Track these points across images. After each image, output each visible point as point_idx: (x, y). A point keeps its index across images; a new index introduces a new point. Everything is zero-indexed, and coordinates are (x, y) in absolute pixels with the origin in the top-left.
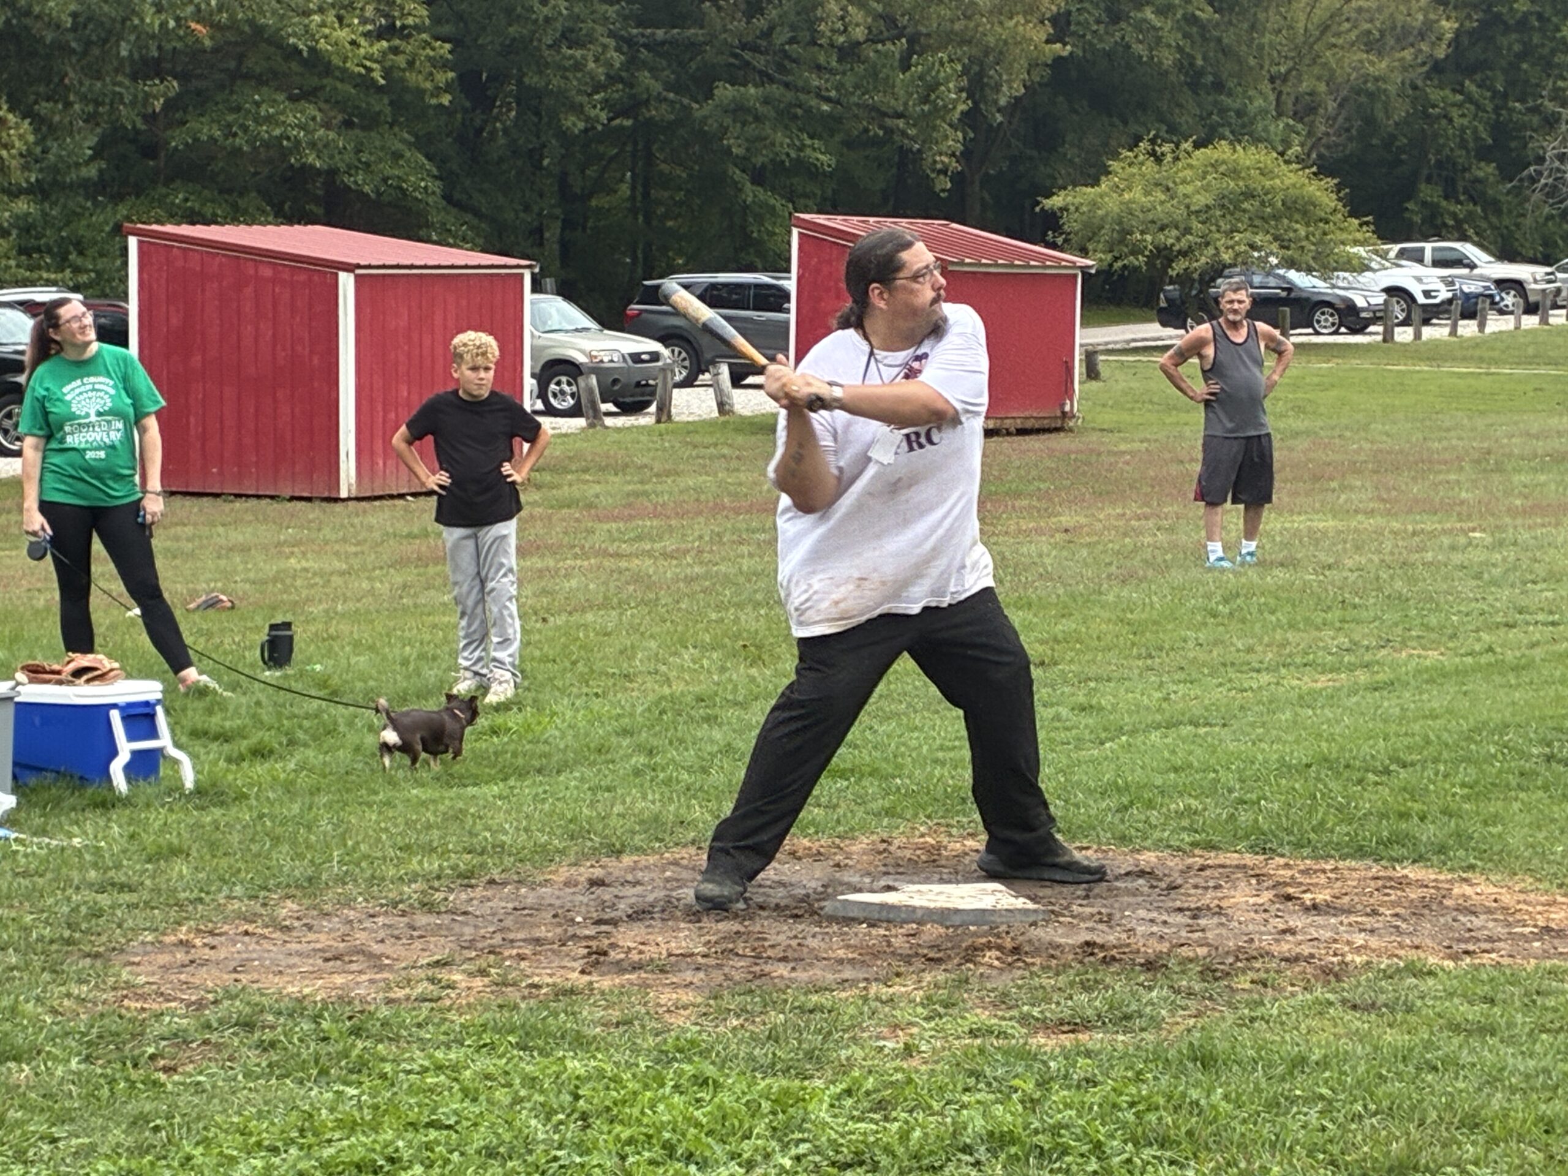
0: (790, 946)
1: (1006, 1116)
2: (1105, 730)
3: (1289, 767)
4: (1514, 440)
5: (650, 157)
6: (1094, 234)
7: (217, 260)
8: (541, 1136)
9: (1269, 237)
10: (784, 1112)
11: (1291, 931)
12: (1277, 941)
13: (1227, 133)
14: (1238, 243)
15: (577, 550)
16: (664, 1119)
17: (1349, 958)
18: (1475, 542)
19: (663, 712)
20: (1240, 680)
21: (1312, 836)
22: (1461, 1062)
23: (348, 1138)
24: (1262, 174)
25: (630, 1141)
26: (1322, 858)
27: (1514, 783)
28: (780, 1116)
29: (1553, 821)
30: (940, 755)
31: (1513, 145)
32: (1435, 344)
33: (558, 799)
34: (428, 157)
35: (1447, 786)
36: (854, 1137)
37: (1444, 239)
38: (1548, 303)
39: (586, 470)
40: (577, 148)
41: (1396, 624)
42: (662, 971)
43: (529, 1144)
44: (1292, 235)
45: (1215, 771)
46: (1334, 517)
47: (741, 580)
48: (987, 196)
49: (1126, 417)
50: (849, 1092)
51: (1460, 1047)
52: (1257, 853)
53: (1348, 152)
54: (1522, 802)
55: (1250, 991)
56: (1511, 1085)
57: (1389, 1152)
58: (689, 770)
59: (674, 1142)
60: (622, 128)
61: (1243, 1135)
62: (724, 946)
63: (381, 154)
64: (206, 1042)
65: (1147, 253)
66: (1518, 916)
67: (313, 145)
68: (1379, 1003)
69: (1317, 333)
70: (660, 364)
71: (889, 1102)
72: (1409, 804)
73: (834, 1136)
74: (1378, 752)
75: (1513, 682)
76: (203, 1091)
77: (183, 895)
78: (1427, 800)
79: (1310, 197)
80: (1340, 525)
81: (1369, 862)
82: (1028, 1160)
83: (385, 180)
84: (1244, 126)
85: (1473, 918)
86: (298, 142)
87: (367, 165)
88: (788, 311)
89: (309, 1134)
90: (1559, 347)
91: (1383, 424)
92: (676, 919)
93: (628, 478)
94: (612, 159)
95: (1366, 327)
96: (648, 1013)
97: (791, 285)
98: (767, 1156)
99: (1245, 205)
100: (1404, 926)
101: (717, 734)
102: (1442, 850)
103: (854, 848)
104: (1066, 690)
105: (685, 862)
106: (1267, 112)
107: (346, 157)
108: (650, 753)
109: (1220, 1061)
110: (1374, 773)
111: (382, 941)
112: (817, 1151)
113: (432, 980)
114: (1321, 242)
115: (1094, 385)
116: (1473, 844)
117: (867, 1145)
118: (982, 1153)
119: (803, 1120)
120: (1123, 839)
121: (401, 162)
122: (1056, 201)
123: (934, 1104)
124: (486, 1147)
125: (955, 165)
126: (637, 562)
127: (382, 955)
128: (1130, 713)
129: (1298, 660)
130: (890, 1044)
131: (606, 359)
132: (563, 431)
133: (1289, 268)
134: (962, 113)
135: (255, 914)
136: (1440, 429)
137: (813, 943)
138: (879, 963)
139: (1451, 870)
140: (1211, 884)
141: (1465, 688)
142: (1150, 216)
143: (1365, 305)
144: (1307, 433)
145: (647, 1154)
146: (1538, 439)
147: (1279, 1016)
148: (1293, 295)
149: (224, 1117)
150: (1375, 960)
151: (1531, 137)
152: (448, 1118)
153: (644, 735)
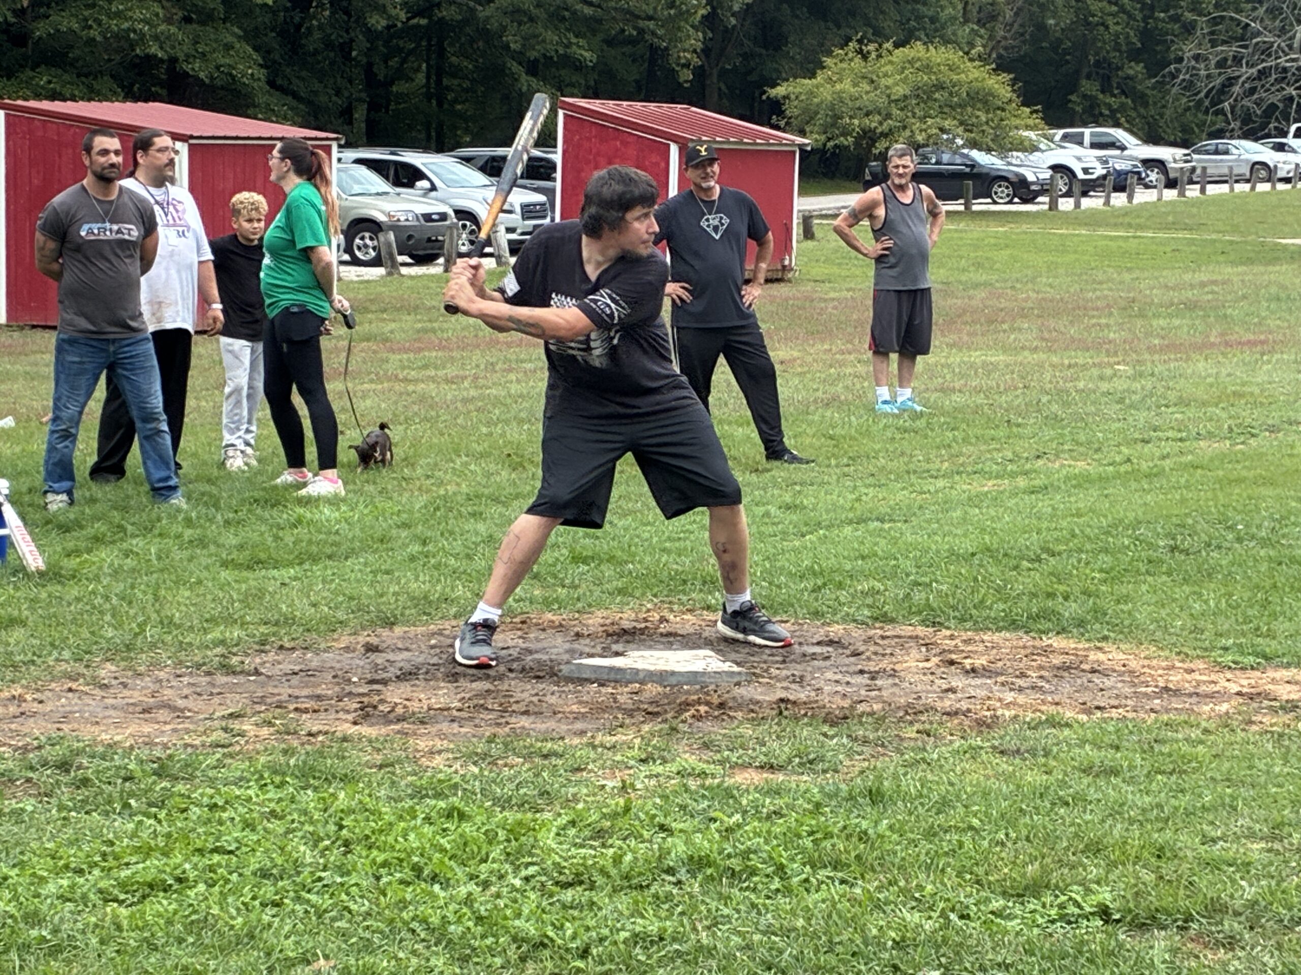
0: (531, 702)
1: (703, 843)
2: (806, 524)
3: (958, 556)
4: (1155, 291)
5: (441, 53)
6: (812, 118)
7: (72, 130)
8: (309, 860)
9: (955, 122)
10: (516, 840)
11: (952, 690)
12: (941, 698)
13: (923, 36)
14: (930, 127)
15: (373, 376)
16: (414, 845)
17: (999, 713)
18: (1119, 374)
19: (437, 509)
20: (920, 484)
21: (974, 612)
22: (1089, 798)
23: (144, 862)
24: (951, 70)
25: (385, 864)
26: (981, 630)
27: (1143, 570)
28: (513, 843)
29: (1174, 600)
30: (667, 545)
31: (1158, 48)
32: (1093, 212)
33: (344, 580)
34: (256, 49)
35: (1088, 571)
36: (575, 861)
37: (1100, 126)
38: (1185, 179)
39: (384, 311)
40: (381, 43)
41: (1052, 440)
42: (422, 723)
43: (297, 865)
44: (974, 120)
45: (896, 559)
46: (1004, 352)
47: (509, 401)
48: (723, 87)
49: (836, 270)
50: (573, 823)
51: (1089, 785)
52: (928, 626)
53: (1022, 53)
54: (1150, 585)
55: (916, 739)
56: (1130, 817)
57: (1025, 873)
58: (456, 556)
59: (422, 864)
60: (418, 26)
61: (903, 859)
62: (475, 702)
63: (215, 45)
64: (29, 780)
65: (855, 134)
66: (1142, 678)
67: (156, 38)
68: (1022, 749)
69: (995, 203)
70: (447, 223)
71: (607, 832)
72: (1056, 586)
73: (558, 859)
74: (1032, 544)
75: (1146, 486)
76: (23, 822)
77: (18, 658)
78: (1071, 583)
79: (990, 89)
80: (1010, 359)
81: (1021, 633)
82: (721, 880)
83: (218, 68)
84: (936, 30)
85: (1105, 680)
86: (142, 35)
87: (203, 54)
88: (554, 180)
89: (110, 859)
90: (1194, 216)
91: (1048, 278)
92: (437, 680)
93: (419, 317)
94: (411, 52)
95: (1035, 198)
96: (407, 757)
97: (557, 157)
98: (501, 877)
99: (937, 95)
100: (1047, 686)
101: (481, 527)
102: (1081, 623)
103: (591, 622)
104: (775, 492)
105: (447, 632)
106: (956, 19)
107: (185, 48)
108: (424, 543)
109: (887, 797)
110: (1028, 561)
111: (186, 697)
112: (544, 872)
113: (225, 730)
114: (998, 127)
115: (810, 244)
116: (1107, 618)
117: (586, 867)
118: (683, 874)
119: (533, 846)
120: (817, 614)
121: (232, 53)
122: (779, 91)
123: (645, 833)
124: (261, 869)
125: (696, 61)
126: (423, 386)
127: (185, 708)
128: (828, 511)
129: (969, 469)
130: (610, 784)
131: (402, 219)
132: (366, 278)
133: (972, 148)
134: (703, 16)
135: (79, 674)
136: (1094, 281)
137: (552, 700)
138: (606, 716)
139: (1089, 640)
140: (888, 651)
141: (1106, 492)
142: (858, 104)
143: (1034, 179)
144: (986, 284)
145: (398, 875)
146: (1174, 290)
147: (939, 760)
148: (975, 171)
149: (38, 843)
150: (1021, 713)
151: (1172, 41)
152: (230, 845)
153: (420, 527)
